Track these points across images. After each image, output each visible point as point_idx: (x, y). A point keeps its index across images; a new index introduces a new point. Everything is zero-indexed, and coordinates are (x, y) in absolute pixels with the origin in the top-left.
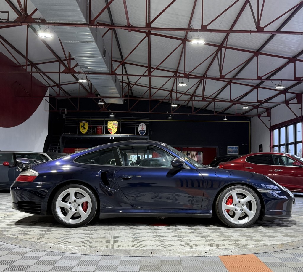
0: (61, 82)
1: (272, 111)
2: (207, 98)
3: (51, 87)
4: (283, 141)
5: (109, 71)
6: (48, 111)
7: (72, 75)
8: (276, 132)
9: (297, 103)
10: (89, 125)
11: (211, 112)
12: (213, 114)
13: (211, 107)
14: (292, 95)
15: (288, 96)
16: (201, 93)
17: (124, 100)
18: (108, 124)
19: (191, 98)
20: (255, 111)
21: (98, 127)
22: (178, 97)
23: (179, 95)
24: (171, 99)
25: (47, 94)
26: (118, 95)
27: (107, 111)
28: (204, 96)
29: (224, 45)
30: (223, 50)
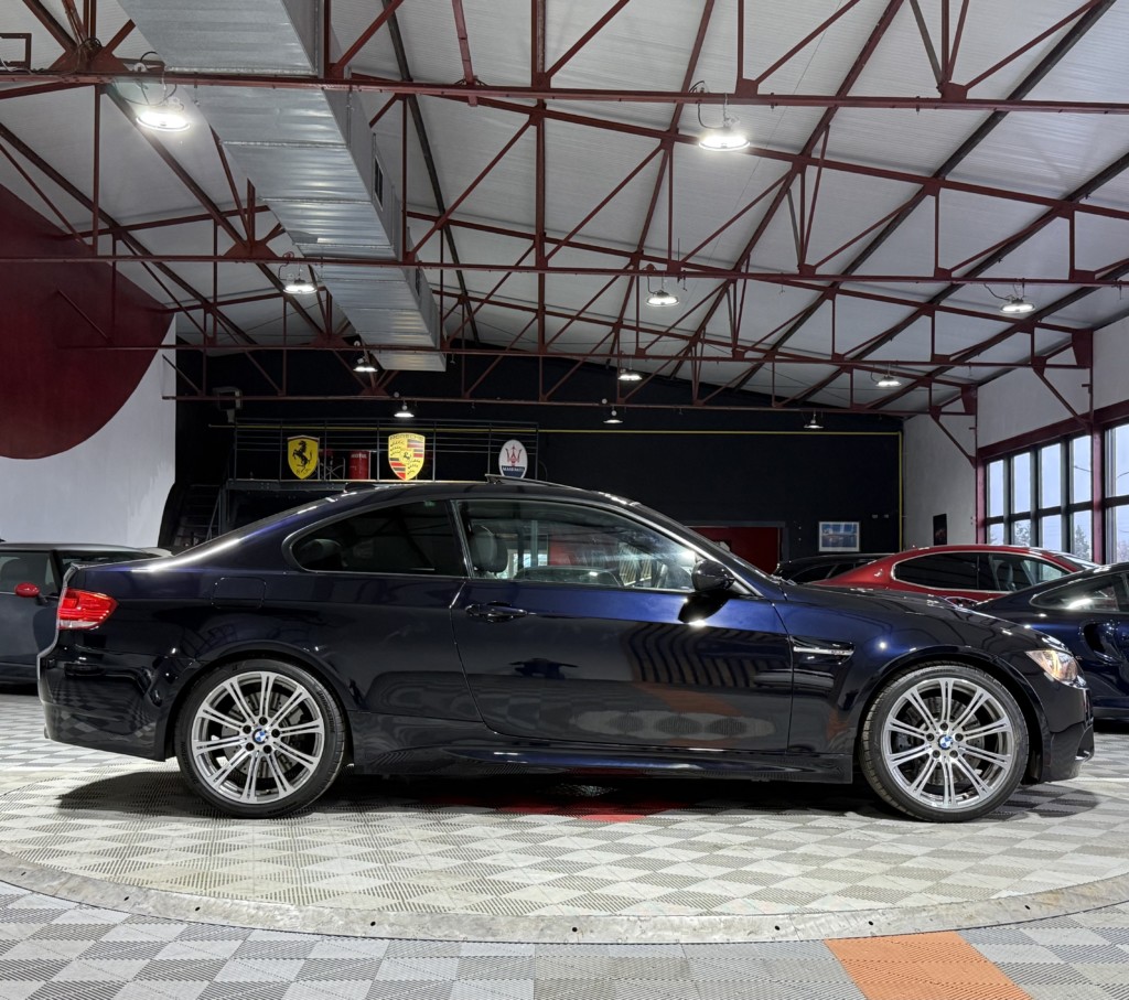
0: (218, 294)
1: (984, 394)
2: (747, 349)
3: (182, 313)
4: (1023, 504)
5: (396, 251)
6: (173, 398)
7: (258, 265)
8: (997, 468)
9: (1075, 363)
10: (321, 446)
11: (765, 399)
12: (771, 406)
13: (762, 381)
14: (1058, 337)
15: (1044, 338)
16: (728, 332)
17: (449, 357)
18: (390, 442)
19: (688, 349)
20: (920, 396)
21: (353, 456)
22: (642, 346)
23: (645, 338)
24: (615, 352)
25: (170, 338)
26: (427, 341)
27: (387, 398)
28: (739, 343)
29: (816, 155)
30: (811, 171)
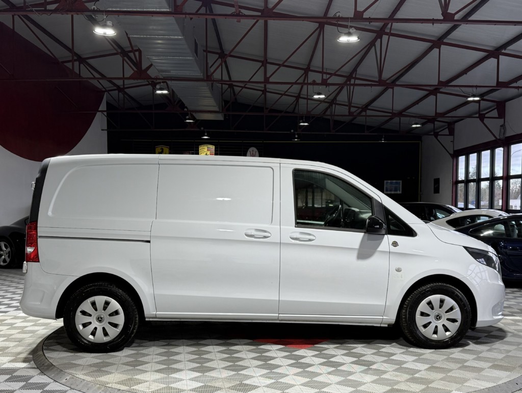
0: (125, 85)
1: (458, 126)
3: (108, 93)
5: (203, 74)
6: (106, 130)
8: (462, 159)
9: (498, 116)
11: (361, 127)
12: (364, 132)
13: (360, 120)
16: (346, 100)
17: (225, 116)
18: (200, 149)
25: (103, 106)
26: (216, 109)
27: (198, 129)
29: (387, 30)
30: (385, 38)
